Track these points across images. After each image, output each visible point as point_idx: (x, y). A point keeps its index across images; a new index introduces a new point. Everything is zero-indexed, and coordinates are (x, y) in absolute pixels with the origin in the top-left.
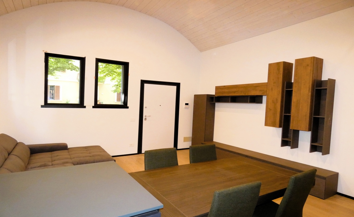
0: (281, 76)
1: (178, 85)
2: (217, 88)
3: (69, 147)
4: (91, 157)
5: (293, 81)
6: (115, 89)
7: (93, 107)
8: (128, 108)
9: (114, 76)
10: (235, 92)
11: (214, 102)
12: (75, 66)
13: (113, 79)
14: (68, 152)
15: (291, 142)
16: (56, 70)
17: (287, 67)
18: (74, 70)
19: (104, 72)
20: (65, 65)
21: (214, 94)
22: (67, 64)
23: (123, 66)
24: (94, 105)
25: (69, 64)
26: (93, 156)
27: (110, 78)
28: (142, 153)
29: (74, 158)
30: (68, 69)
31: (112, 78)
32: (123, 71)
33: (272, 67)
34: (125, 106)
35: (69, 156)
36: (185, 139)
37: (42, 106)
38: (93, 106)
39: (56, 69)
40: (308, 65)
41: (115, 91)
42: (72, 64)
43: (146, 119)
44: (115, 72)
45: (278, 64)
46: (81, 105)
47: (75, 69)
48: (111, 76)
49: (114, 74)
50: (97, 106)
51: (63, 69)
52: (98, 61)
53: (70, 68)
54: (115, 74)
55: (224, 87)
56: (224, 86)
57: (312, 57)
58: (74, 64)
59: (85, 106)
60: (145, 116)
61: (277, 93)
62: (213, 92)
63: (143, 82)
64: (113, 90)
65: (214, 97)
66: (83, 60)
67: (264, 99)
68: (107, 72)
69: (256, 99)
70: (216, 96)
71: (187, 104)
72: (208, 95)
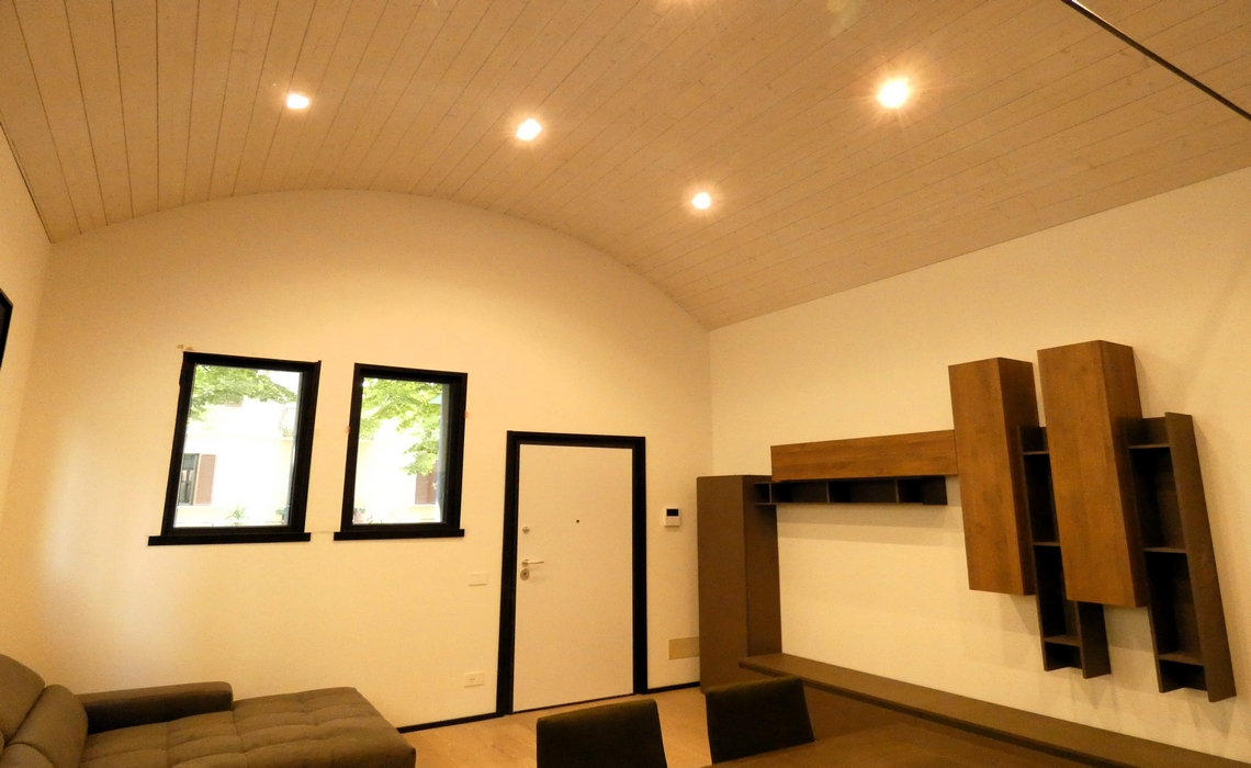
0: (999, 408)
1: (637, 445)
2: (778, 453)
3: (235, 698)
4: (319, 738)
5: (1042, 423)
6: (414, 460)
7: (338, 537)
8: (461, 533)
9: (409, 415)
10: (842, 466)
11: (771, 503)
12: (277, 386)
13: (405, 424)
14: (234, 722)
15: (1082, 654)
16: (211, 401)
17: (1013, 375)
18: (272, 398)
19: (376, 404)
20: (245, 384)
21: (768, 472)
22: (251, 379)
23: (448, 386)
24: (339, 530)
25: (256, 381)
26: (330, 734)
27: (396, 420)
28: (515, 710)
29: (256, 746)
30: (252, 397)
31: (401, 421)
32: (447, 405)
33: (963, 378)
34: (450, 527)
35: (234, 740)
36: (676, 649)
37: (153, 541)
38: (336, 534)
39: (211, 399)
40: (1084, 369)
41: (413, 469)
42: (268, 378)
43: (525, 575)
44: (413, 401)
45: (981, 365)
46: (293, 530)
47: (276, 394)
48: (398, 413)
49: (409, 408)
50: (350, 531)
51: (234, 397)
52: (363, 371)
53: (258, 393)
54: (413, 406)
55: (804, 449)
56: (803, 445)
57: (1092, 343)
58: (272, 380)
59: (309, 534)
60: (525, 564)
61: (993, 469)
62: (762, 467)
63: (516, 440)
64: (408, 465)
65: (770, 483)
66: (310, 373)
67: (953, 490)
68: (386, 403)
69: (922, 491)
70: (777, 480)
71: (672, 513)
72: (747, 479)
